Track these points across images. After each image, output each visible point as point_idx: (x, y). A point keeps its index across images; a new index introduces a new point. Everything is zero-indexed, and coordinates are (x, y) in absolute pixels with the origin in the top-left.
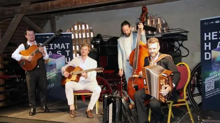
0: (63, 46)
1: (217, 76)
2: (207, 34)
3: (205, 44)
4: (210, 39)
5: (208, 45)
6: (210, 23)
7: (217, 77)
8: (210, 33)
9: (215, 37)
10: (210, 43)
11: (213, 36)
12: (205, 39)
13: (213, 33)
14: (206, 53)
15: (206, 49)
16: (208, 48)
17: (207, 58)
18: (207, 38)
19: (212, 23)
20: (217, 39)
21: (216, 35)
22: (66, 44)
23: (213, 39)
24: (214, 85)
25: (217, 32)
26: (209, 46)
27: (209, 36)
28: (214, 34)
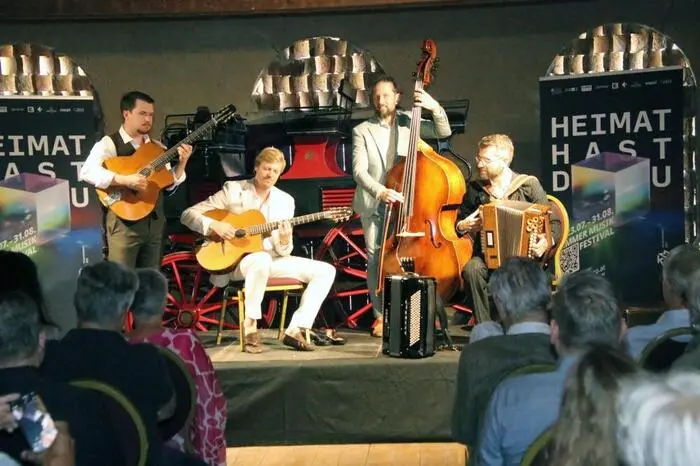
0: (60, 145)
1: (588, 234)
2: (560, 121)
3: (554, 147)
4: (566, 134)
5: (563, 150)
6: (566, 90)
7: (586, 238)
8: (566, 119)
9: (579, 129)
10: (566, 146)
11: (575, 125)
12: (554, 135)
13: (575, 118)
14: (555, 174)
15: (555, 162)
16: (560, 158)
17: (558, 186)
18: (561, 131)
19: (573, 89)
20: (585, 133)
21: (584, 125)
22: (71, 137)
23: (575, 133)
24: (578, 261)
25: (584, 117)
26: (566, 153)
27: (565, 126)
28: (579, 121)
